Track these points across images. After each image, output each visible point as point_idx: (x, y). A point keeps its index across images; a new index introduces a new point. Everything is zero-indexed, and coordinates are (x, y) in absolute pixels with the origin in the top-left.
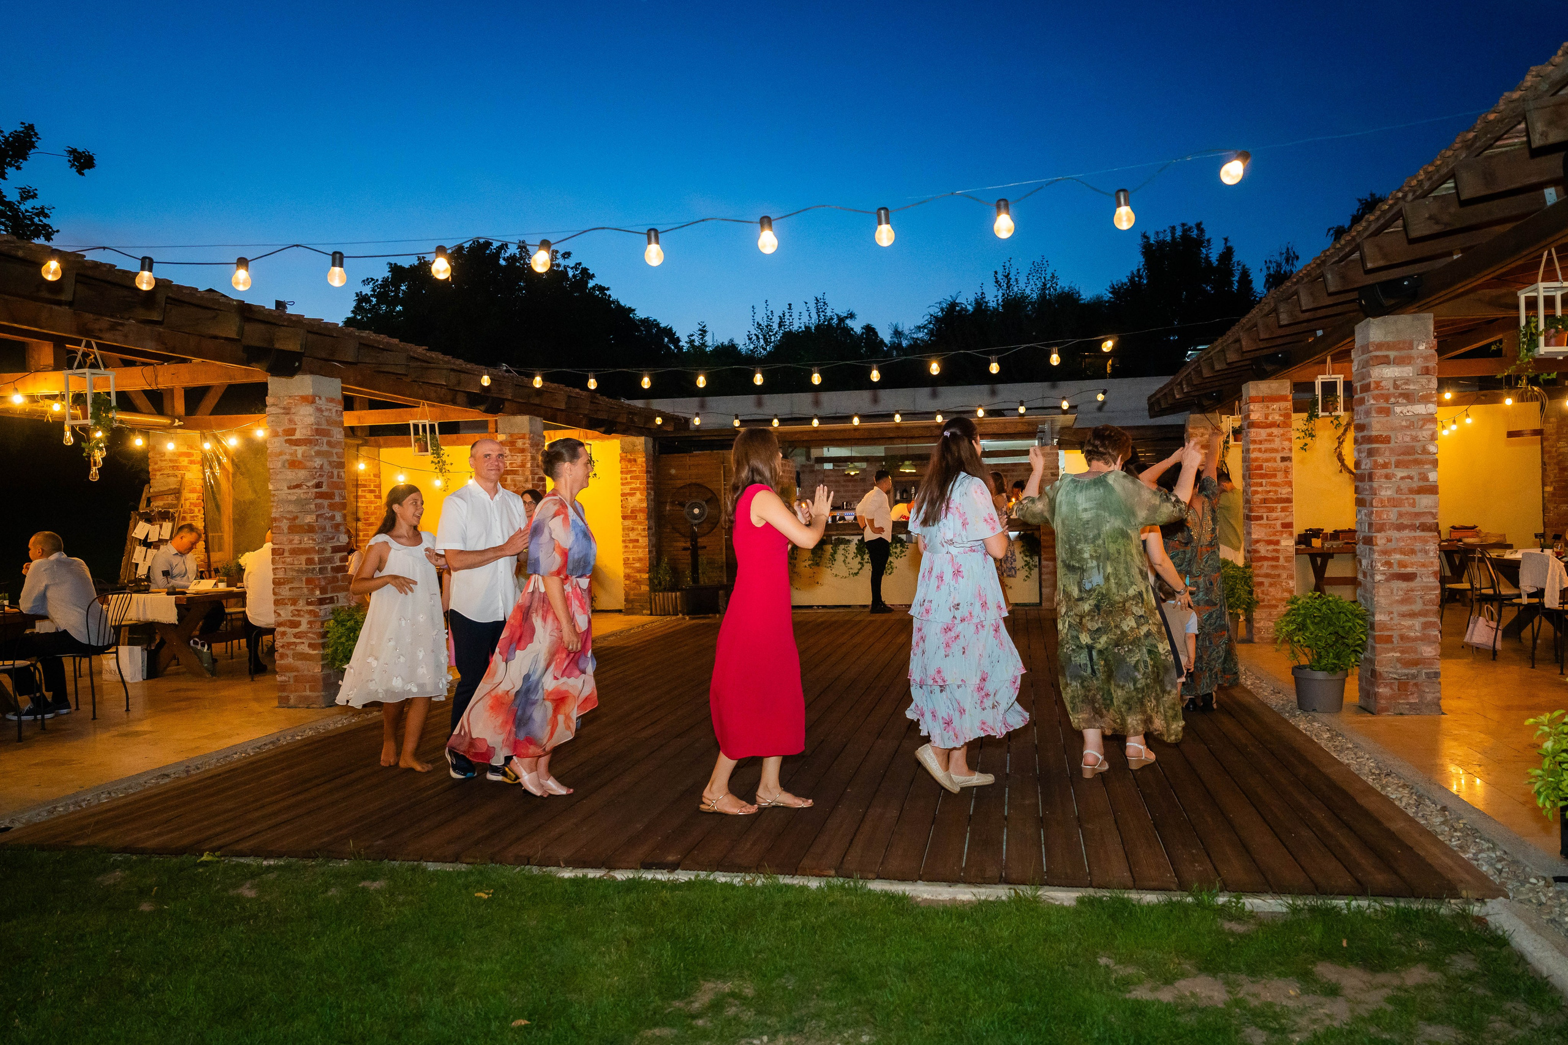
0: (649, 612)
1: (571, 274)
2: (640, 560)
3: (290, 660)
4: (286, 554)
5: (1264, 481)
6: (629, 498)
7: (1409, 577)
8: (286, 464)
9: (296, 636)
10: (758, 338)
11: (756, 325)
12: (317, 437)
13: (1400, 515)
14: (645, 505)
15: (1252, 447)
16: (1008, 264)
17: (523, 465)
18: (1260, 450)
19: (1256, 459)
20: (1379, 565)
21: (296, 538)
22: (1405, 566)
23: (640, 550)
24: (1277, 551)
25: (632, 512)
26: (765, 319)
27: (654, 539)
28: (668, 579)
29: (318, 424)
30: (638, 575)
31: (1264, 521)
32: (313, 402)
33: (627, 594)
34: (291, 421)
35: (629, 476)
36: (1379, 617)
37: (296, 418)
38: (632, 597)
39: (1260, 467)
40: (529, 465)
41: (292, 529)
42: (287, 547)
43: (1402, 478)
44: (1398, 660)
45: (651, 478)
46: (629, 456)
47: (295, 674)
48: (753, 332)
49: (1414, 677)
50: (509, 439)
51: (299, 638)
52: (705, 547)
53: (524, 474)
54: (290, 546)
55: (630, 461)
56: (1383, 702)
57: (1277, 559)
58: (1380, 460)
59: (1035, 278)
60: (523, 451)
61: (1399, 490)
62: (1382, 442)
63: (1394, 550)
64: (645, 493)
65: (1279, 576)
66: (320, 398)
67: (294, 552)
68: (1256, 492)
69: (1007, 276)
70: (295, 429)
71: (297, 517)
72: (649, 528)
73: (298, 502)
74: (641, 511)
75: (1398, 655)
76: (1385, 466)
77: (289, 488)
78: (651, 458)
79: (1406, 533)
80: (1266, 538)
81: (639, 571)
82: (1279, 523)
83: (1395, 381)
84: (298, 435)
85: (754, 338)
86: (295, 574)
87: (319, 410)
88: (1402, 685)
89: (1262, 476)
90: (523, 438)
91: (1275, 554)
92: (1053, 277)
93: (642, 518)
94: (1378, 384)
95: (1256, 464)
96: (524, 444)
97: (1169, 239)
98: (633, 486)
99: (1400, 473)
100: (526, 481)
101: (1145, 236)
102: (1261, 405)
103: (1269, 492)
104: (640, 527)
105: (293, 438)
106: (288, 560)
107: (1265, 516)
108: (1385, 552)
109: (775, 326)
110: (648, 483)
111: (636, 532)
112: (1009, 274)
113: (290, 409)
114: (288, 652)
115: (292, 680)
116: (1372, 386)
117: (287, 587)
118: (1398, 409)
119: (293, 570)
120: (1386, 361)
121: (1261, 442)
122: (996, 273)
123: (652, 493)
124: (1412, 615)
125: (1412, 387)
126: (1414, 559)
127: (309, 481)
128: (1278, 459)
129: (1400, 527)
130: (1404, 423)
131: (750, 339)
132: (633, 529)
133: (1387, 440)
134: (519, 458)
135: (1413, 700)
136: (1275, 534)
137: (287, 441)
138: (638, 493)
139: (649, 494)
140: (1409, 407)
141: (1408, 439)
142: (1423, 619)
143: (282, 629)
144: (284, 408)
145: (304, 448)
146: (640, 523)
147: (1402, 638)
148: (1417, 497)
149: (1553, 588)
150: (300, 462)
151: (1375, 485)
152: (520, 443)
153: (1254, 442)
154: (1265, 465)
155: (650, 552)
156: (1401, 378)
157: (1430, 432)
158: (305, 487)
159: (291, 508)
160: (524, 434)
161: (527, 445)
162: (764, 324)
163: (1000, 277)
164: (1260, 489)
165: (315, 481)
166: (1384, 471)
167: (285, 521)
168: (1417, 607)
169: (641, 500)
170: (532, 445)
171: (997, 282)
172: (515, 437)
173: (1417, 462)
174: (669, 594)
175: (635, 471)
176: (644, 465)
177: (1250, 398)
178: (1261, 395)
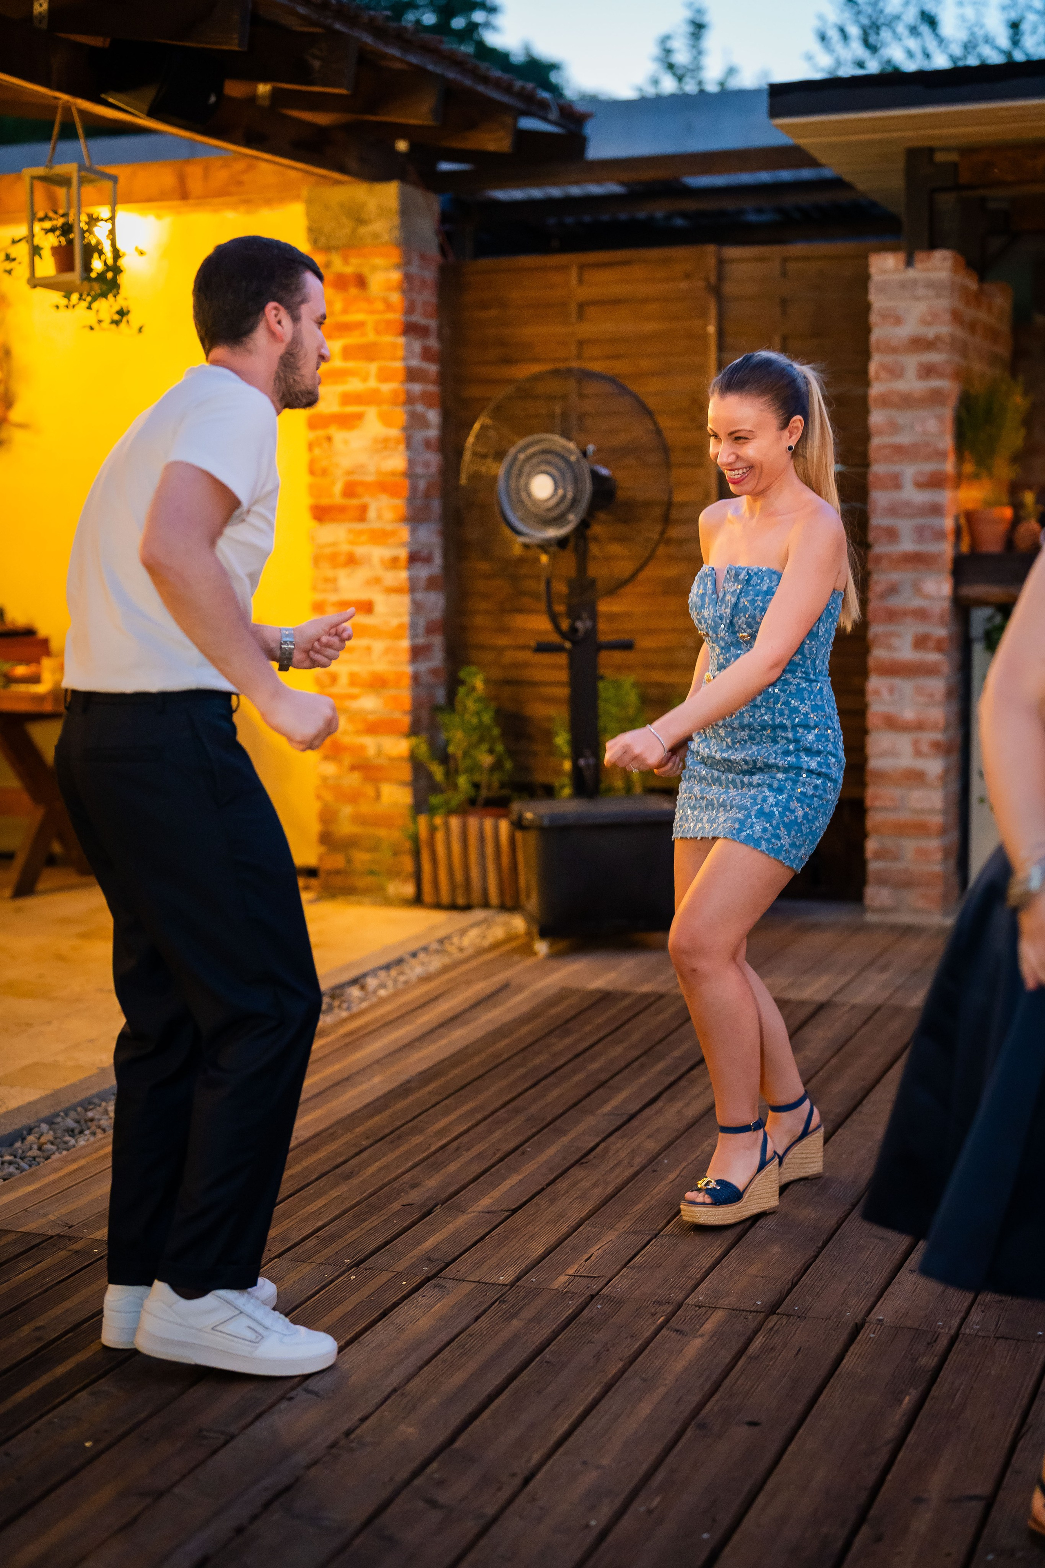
0: (409, 890)
2: (377, 683)
6: (339, 435)
10: (844, 35)
14: (397, 462)
23: (379, 646)
25: (350, 491)
27: (436, 602)
28: (487, 760)
30: (370, 744)
33: (327, 817)
38: (345, 828)
45: (427, 354)
46: (337, 263)
52: (627, 646)
55: (340, 282)
64: (400, 415)
72: (414, 558)
74: (383, 486)
78: (430, 275)
81: (374, 728)
85: (833, 35)
93: (389, 515)
98: (354, 385)
104: (379, 553)
110: (412, 375)
111: (362, 574)
123: (433, 416)
131: (823, 38)
132: (351, 561)
138: (371, 413)
139: (415, 421)
146: (379, 537)
155: (417, 653)
169: (383, 445)
174: (488, 823)
175: (361, 325)
176: (396, 298)
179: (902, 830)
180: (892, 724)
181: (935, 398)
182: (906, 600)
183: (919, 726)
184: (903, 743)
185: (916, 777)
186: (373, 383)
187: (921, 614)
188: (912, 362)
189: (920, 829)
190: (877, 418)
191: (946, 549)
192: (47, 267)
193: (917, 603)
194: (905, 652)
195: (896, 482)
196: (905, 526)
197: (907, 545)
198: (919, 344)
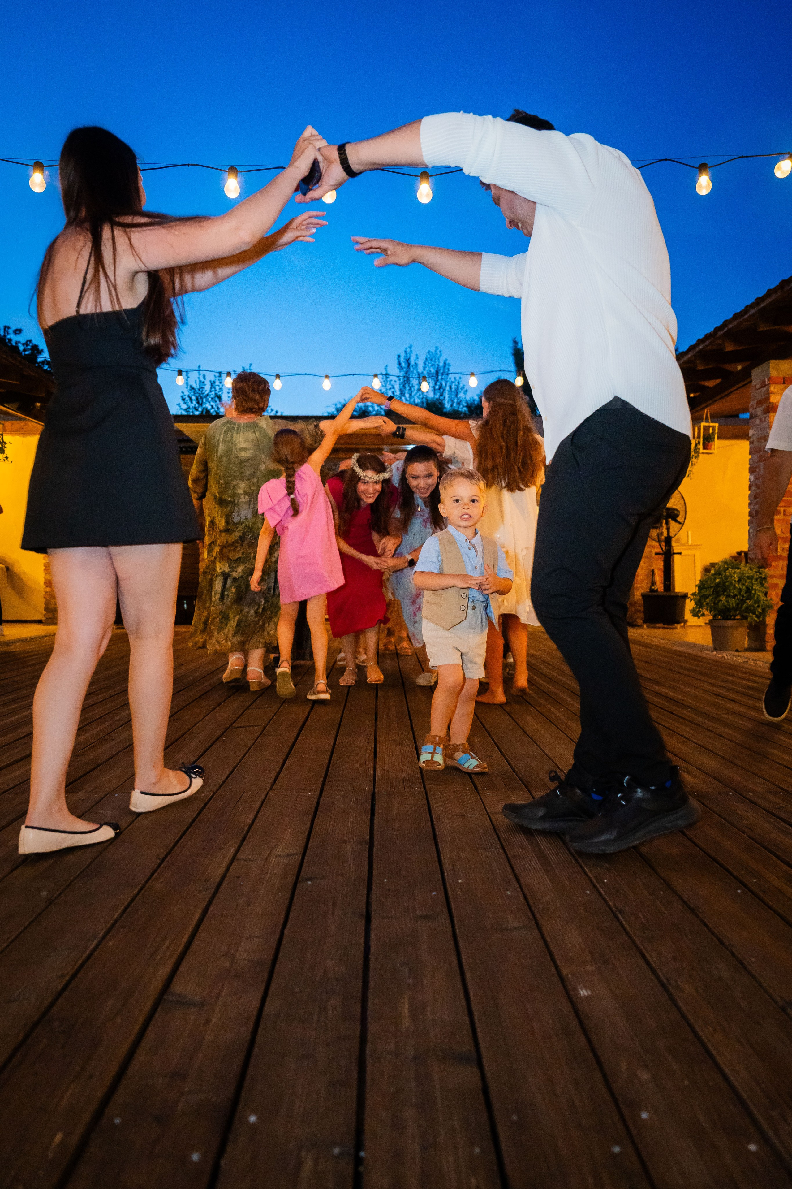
1: (21, 348)
10: (191, 399)
11: (189, 387)
16: (408, 351)
26: (198, 382)
48: (187, 393)
59: (430, 365)
69: (408, 360)
85: (187, 398)
92: (445, 363)
109: (207, 388)
112: (409, 359)
122: (399, 356)
131: (183, 399)
162: (196, 386)
163: (402, 360)
171: (400, 364)
177: (770, 379)
178: (781, 375)
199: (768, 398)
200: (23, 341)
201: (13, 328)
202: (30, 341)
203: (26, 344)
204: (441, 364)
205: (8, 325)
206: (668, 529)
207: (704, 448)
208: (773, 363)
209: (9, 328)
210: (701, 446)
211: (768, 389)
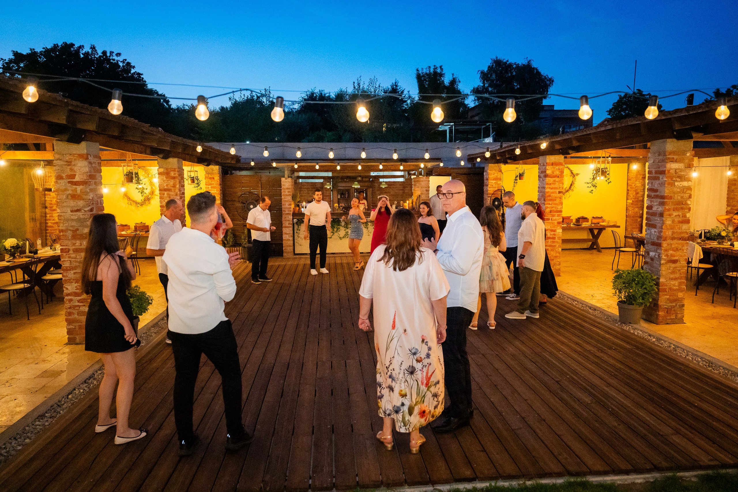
1: (121, 64)
3: (76, 316)
4: (71, 252)
5: (551, 202)
7: (675, 262)
8: (69, 197)
9: (79, 301)
12: (90, 180)
13: (673, 233)
15: (546, 186)
16: (359, 79)
17: (174, 186)
18: (550, 188)
19: (548, 192)
20: (663, 256)
21: (78, 242)
22: (674, 257)
24: (554, 234)
28: (232, 241)
29: (90, 172)
31: (550, 221)
32: (87, 159)
34: (71, 170)
35: (210, 187)
36: (662, 280)
37: (75, 168)
39: (550, 196)
40: (178, 186)
41: (74, 237)
42: (71, 248)
43: (676, 216)
44: (668, 299)
45: (222, 188)
46: (210, 176)
47: (79, 324)
49: (674, 307)
50: (165, 171)
51: (82, 302)
53: (175, 191)
54: (74, 247)
55: (210, 178)
56: (660, 318)
57: (554, 238)
58: (667, 207)
59: (371, 87)
60: (174, 178)
61: (673, 221)
62: (669, 199)
63: (670, 249)
65: (555, 246)
66: (90, 156)
67: (76, 251)
68: (548, 207)
69: (359, 84)
70: (75, 175)
71: (78, 230)
73: (79, 220)
75: (668, 297)
76: (669, 210)
77: (72, 211)
78: (222, 177)
79: (675, 241)
80: (550, 229)
82: (556, 222)
83: (676, 170)
84: (77, 179)
86: (77, 264)
87: (90, 163)
88: (668, 311)
89: (550, 200)
90: (174, 171)
91: (554, 236)
94: (669, 171)
95: (548, 194)
96: (175, 174)
97: (428, 72)
99: (675, 214)
100: (176, 195)
101: (418, 70)
102: (552, 167)
103: (553, 207)
105: (74, 180)
106: (73, 256)
107: (550, 218)
108: (666, 250)
110: (220, 190)
113: (71, 162)
114: (74, 311)
115: (77, 327)
116: (666, 172)
117: (72, 272)
118: (676, 184)
119: (76, 262)
120: (673, 161)
121: (550, 184)
122: (354, 83)
123: (222, 195)
124: (675, 279)
125: (683, 173)
126: (678, 253)
127: (85, 207)
128: (557, 192)
129: (673, 239)
130: (678, 190)
133: (671, 198)
134: (171, 182)
135: (673, 317)
136: (554, 227)
137: (69, 182)
140: (681, 183)
141: (679, 198)
142: (679, 281)
143: (69, 297)
144: (67, 162)
145: (81, 187)
147: (670, 289)
148: (681, 225)
149: (696, 259)
150: (79, 196)
151: (664, 219)
152: (172, 174)
153: (548, 184)
154: (552, 195)
156: (679, 169)
157: (688, 195)
158: (83, 211)
159: (74, 224)
160: (175, 169)
161: (177, 175)
163: (356, 85)
164: (549, 206)
165: (90, 208)
166: (668, 213)
167: (69, 232)
168: (677, 275)
170: (179, 175)
172: (169, 170)
173: (682, 208)
174: (233, 248)
175: (213, 184)
176: (219, 181)
177: (546, 163)
178: (551, 162)
179: (287, 246)
180: (286, 234)
181: (290, 195)
182: (287, 219)
183: (289, 234)
184: (287, 236)
185: (289, 240)
186: (215, 191)
187: (289, 220)
188: (287, 191)
189: (290, 246)
190: (283, 197)
191: (292, 213)
192: (190, 182)
193: (288, 219)
194: (287, 225)
195: (285, 205)
196: (286, 210)
197: (287, 212)
198: (287, 189)
199: (545, 172)
200: (121, 60)
201: (116, 52)
202: (126, 60)
203: (123, 62)
204: (377, 86)
205: (112, 51)
206: (503, 210)
207: (520, 179)
208: (548, 157)
209: (113, 52)
210: (518, 178)
211: (546, 167)
